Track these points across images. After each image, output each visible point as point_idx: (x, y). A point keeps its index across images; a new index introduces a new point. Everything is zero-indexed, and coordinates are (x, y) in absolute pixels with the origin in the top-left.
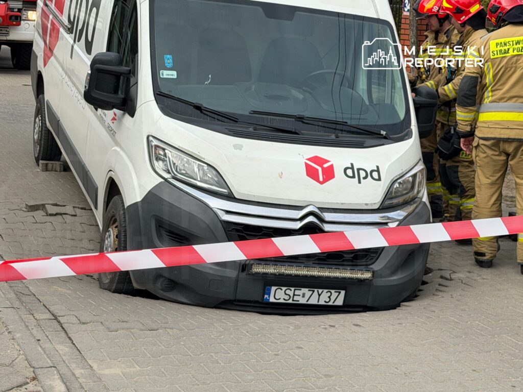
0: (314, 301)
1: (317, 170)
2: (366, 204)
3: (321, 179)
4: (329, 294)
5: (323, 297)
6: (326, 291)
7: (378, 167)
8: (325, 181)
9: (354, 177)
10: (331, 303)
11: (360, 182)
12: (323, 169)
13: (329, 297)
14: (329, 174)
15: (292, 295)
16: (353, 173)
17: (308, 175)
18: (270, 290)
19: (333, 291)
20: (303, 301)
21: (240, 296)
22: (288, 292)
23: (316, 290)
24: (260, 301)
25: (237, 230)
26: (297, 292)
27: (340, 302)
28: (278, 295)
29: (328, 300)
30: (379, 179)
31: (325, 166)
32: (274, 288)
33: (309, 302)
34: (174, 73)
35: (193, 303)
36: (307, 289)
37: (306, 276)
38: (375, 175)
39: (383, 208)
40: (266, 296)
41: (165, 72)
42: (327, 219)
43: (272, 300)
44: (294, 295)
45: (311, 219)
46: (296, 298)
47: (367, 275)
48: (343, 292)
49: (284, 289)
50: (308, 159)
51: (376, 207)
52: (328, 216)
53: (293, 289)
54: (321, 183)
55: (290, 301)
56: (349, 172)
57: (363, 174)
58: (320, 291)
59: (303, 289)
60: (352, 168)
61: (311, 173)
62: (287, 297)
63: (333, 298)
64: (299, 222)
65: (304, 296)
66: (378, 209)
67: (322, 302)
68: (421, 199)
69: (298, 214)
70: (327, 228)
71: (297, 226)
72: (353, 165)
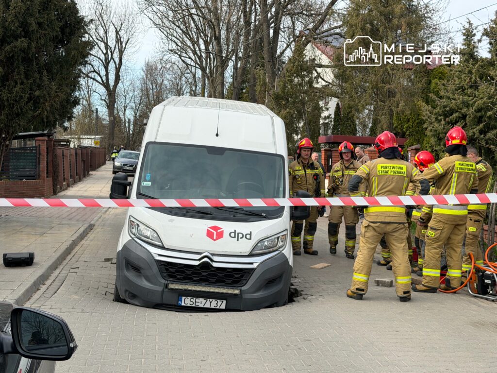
0: (207, 306)
1: (214, 233)
2: (241, 252)
3: (215, 238)
4: (216, 302)
5: (213, 304)
6: (214, 300)
7: (251, 232)
8: (217, 239)
9: (235, 237)
10: (218, 307)
11: (238, 240)
12: (217, 233)
13: (217, 304)
14: (220, 235)
15: (194, 302)
16: (235, 235)
17: (207, 236)
18: (181, 299)
19: (218, 301)
20: (201, 305)
21: (165, 302)
22: (192, 300)
23: (208, 300)
24: (177, 305)
25: (165, 265)
26: (197, 300)
27: (223, 307)
28: (186, 301)
29: (216, 305)
30: (250, 239)
31: (219, 231)
32: (183, 298)
33: (205, 306)
34: (150, 183)
35: (141, 305)
36: (203, 299)
37: (200, 291)
38: (248, 236)
39: (251, 255)
40: (179, 302)
41: (145, 183)
42: (215, 260)
43: (183, 304)
44: (196, 302)
45: (206, 259)
46: (197, 304)
47: (237, 292)
48: (225, 302)
49: (190, 298)
50: (210, 228)
51: (247, 254)
52: (215, 258)
53: (195, 298)
54: (215, 240)
55: (194, 305)
56: (233, 235)
57: (240, 236)
58: (211, 300)
59: (201, 299)
60: (235, 232)
61: (210, 235)
62: (192, 303)
63: (219, 304)
64: (198, 262)
65: (201, 303)
66: (248, 255)
67: (212, 307)
68: (281, 251)
69: (198, 257)
70: (215, 265)
71: (197, 263)
72: (235, 231)
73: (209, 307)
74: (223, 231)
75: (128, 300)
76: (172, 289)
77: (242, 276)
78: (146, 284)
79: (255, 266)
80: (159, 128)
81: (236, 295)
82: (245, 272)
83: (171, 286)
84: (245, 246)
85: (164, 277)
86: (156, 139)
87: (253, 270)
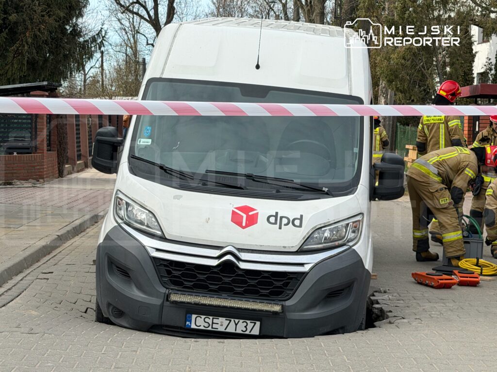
0: (231, 329)
1: (242, 217)
2: (284, 247)
3: (244, 224)
4: (245, 324)
5: (241, 326)
6: (241, 321)
7: (302, 216)
8: (247, 226)
9: (275, 223)
10: (247, 332)
11: (280, 228)
12: (248, 216)
13: (246, 327)
14: (252, 220)
15: (211, 323)
16: (276, 219)
17: (232, 220)
18: (191, 318)
19: (248, 322)
20: (221, 329)
21: (166, 321)
22: (207, 320)
23: (232, 320)
24: (183, 327)
25: (165, 266)
26: (215, 321)
27: (256, 331)
28: (199, 322)
29: (244, 329)
30: (300, 226)
31: (251, 213)
32: (194, 316)
33: (227, 331)
34: (150, 141)
35: (131, 327)
36: (224, 319)
37: (219, 306)
38: (297, 222)
39: (301, 251)
40: (187, 323)
41: (143, 140)
42: (243, 258)
43: (193, 326)
44: (213, 323)
45: (228, 257)
46: (214, 326)
47: (277, 308)
48: (258, 323)
49: (203, 317)
50: (237, 208)
51: (295, 250)
52: (244, 256)
53: (211, 318)
54: (244, 228)
55: (210, 328)
56: (272, 220)
57: (285, 221)
58: (237, 321)
59: (220, 318)
60: (276, 216)
61: (236, 219)
62: (206, 325)
63: (249, 328)
64: (217, 260)
65: (221, 324)
66: (297, 251)
67: (239, 331)
68: (351, 247)
69: (217, 253)
70: (243, 266)
71: (215, 263)
72: (277, 213)
73: (233, 331)
74: (257, 213)
75: (113, 319)
76: (175, 302)
77: (287, 284)
78: (136, 294)
79: (306, 268)
80: (168, 57)
81: (275, 313)
82: (291, 279)
83: (174, 298)
84: (293, 238)
85: (163, 284)
86: (162, 73)
87: (303, 275)
